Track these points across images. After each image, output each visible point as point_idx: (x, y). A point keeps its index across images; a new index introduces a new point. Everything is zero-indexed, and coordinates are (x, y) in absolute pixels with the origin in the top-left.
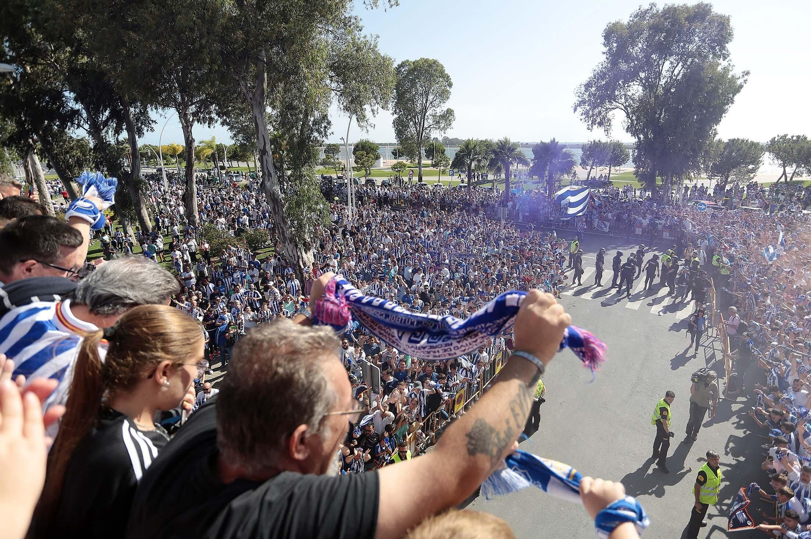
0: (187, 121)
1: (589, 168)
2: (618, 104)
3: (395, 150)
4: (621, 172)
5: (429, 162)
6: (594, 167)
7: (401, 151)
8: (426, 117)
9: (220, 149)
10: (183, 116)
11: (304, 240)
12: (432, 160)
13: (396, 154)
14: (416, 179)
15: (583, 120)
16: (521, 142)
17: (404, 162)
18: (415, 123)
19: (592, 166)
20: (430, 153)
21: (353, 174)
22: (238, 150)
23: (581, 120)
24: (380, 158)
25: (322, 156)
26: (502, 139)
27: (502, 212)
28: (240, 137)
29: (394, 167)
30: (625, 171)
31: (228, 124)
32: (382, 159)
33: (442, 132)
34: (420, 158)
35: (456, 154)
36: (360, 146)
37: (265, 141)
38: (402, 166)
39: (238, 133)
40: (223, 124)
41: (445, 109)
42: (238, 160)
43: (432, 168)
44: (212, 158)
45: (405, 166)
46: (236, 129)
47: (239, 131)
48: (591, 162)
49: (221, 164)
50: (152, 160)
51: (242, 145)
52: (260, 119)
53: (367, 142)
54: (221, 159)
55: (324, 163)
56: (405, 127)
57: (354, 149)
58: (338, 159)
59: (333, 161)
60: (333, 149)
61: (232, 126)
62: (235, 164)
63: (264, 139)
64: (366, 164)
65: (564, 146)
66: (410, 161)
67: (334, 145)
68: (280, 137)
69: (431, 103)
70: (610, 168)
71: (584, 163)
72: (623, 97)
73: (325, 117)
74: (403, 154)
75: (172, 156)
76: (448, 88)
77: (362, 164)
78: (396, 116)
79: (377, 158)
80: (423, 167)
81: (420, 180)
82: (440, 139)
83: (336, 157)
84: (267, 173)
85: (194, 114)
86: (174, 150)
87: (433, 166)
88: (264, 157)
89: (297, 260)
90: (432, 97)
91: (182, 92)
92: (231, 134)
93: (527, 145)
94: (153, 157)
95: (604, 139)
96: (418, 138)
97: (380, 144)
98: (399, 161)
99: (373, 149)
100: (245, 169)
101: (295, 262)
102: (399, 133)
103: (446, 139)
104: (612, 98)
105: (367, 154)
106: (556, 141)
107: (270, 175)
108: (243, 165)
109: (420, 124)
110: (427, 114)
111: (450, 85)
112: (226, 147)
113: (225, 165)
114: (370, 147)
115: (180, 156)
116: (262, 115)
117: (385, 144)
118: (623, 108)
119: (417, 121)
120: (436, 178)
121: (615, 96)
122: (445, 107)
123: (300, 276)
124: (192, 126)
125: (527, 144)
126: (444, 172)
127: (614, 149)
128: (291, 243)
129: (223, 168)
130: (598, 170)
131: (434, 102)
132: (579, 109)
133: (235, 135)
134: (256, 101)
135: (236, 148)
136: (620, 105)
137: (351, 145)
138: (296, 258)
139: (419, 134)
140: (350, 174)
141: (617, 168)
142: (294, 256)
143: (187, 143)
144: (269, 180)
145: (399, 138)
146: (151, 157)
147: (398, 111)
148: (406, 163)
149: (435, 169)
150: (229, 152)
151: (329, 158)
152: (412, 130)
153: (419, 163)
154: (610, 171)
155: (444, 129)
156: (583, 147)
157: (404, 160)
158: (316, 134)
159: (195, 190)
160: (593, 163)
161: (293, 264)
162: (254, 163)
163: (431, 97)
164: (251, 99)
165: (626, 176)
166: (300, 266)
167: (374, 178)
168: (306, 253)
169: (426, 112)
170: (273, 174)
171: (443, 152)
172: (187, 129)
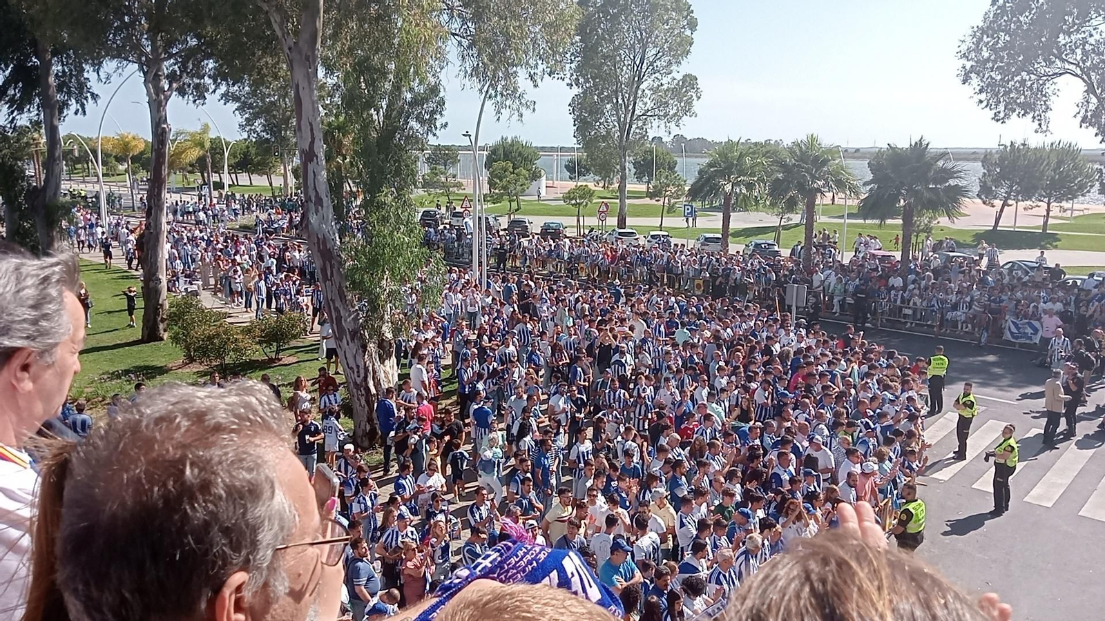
0: (159, 90)
1: (998, 203)
2: (1067, 66)
3: (571, 161)
4: (1076, 214)
5: (642, 188)
6: (1010, 202)
7: (583, 163)
8: (640, 92)
9: (217, 148)
10: (152, 78)
11: (381, 334)
12: (649, 182)
13: (575, 169)
14: (612, 221)
15: (985, 103)
16: (844, 145)
17: (591, 185)
18: (616, 106)
19: (1006, 199)
20: (645, 168)
21: (484, 207)
22: (253, 151)
23: (981, 102)
24: (540, 177)
25: (423, 169)
26: (802, 137)
27: (796, 295)
28: (258, 124)
29: (568, 197)
30: (1086, 212)
31: (236, 99)
32: (543, 180)
33: (672, 125)
34: (623, 178)
35: (700, 172)
36: (501, 151)
37: (312, 134)
38: (586, 194)
39: (256, 116)
40: (226, 97)
41: (679, 77)
42: (250, 172)
43: (647, 201)
44: (201, 165)
45: (591, 194)
46: (250, 108)
47: (258, 113)
48: (1002, 191)
49: (215, 178)
50: (79, 166)
51: (261, 142)
52: (307, 90)
53: (515, 143)
54: (217, 169)
55: (427, 185)
56: (597, 112)
57: (489, 157)
58: (454, 176)
59: (443, 179)
60: (445, 156)
61: (244, 103)
62: (243, 178)
63: (312, 130)
64: (512, 187)
65: (943, 155)
66: (601, 184)
67: (447, 148)
68: (339, 128)
69: (651, 64)
70: (1049, 204)
71: (986, 193)
72: (1079, 51)
73: (434, 90)
74: (588, 171)
75: (120, 160)
76: (688, 32)
77: (505, 188)
78: (576, 90)
79: (535, 176)
80: (629, 198)
81: (622, 223)
82: (667, 139)
83: (451, 171)
84: (313, 199)
85: (172, 77)
86: (126, 146)
87: (651, 195)
88: (310, 167)
89: (362, 375)
90: (654, 52)
91: (153, 32)
92: (240, 119)
93: (857, 154)
94: (83, 159)
95: (1035, 141)
96: (622, 136)
97: (543, 149)
98: (579, 184)
99: (526, 159)
100: (264, 189)
101: (359, 381)
102: (583, 127)
103: (679, 139)
104: (1053, 52)
105: (514, 168)
106: (924, 143)
107: (319, 202)
108: (260, 181)
109: (626, 108)
110: (642, 87)
111: (693, 25)
112: (227, 144)
113: (224, 181)
114: (520, 154)
115: (135, 159)
116: (310, 83)
117: (552, 149)
118: (1079, 72)
119: (620, 101)
120: (656, 222)
121: (1059, 48)
122: (679, 72)
123: (367, 408)
124: (167, 99)
125: (857, 150)
126: (671, 210)
127: (1060, 163)
128: (353, 340)
129: (219, 186)
130: (1020, 209)
131: (658, 63)
132: (975, 81)
133: (249, 122)
134: (300, 53)
135: (248, 147)
136: (1072, 67)
137: (482, 149)
138: (362, 372)
139: (624, 128)
140: (479, 207)
141: (1065, 205)
142: (358, 367)
143: (155, 134)
144: (317, 211)
145: (584, 136)
146: (78, 160)
147: (581, 80)
148: (594, 188)
149: (653, 202)
150: (233, 155)
151: (436, 174)
152: (609, 121)
153: (622, 188)
154: (1048, 211)
155: (677, 117)
156: (986, 158)
157: (590, 182)
158: (414, 124)
159: (165, 227)
160: (1009, 194)
161: (355, 383)
162: (282, 179)
163: (651, 52)
164: (290, 49)
165: (1086, 222)
166: (368, 390)
167: (526, 218)
168: (382, 362)
169: (640, 82)
170: (325, 199)
171: (672, 167)
172: (157, 106)
